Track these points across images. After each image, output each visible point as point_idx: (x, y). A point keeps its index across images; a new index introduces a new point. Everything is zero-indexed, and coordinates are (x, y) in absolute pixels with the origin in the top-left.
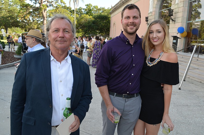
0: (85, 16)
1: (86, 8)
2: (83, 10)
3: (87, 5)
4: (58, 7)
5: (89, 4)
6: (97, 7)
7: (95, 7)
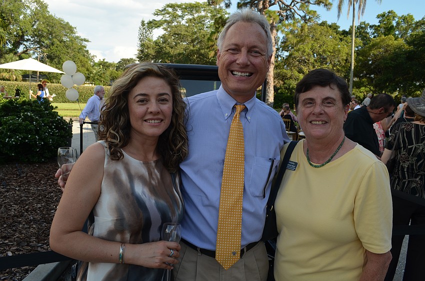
0: (384, 40)
1: (379, 24)
2: (369, 29)
3: (383, 16)
4: (308, 17)
5: (389, 12)
6: (411, 17)
7: (404, 19)
